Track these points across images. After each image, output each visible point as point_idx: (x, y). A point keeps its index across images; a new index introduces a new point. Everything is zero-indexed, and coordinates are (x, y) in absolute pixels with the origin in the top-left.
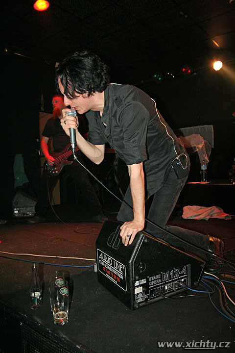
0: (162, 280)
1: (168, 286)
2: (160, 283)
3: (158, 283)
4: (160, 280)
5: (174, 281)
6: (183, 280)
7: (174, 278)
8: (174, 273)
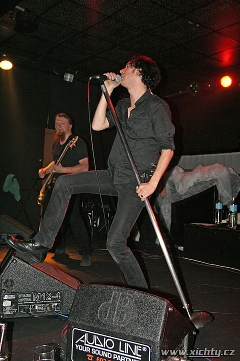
0: (32, 300)
1: (38, 307)
2: (30, 301)
3: (27, 302)
4: (30, 300)
5: (45, 303)
6: (56, 304)
7: (45, 300)
8: (46, 297)
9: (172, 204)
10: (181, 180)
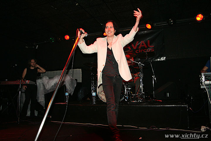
9: (45, 95)
10: (48, 83)
